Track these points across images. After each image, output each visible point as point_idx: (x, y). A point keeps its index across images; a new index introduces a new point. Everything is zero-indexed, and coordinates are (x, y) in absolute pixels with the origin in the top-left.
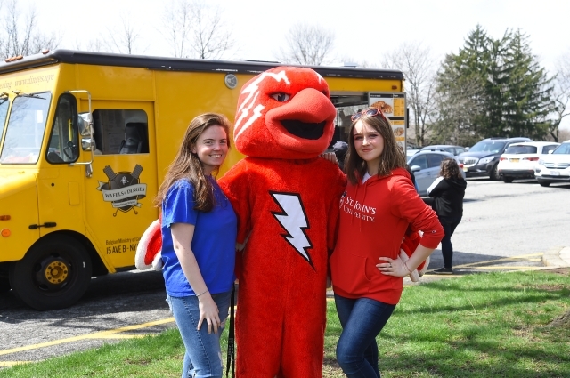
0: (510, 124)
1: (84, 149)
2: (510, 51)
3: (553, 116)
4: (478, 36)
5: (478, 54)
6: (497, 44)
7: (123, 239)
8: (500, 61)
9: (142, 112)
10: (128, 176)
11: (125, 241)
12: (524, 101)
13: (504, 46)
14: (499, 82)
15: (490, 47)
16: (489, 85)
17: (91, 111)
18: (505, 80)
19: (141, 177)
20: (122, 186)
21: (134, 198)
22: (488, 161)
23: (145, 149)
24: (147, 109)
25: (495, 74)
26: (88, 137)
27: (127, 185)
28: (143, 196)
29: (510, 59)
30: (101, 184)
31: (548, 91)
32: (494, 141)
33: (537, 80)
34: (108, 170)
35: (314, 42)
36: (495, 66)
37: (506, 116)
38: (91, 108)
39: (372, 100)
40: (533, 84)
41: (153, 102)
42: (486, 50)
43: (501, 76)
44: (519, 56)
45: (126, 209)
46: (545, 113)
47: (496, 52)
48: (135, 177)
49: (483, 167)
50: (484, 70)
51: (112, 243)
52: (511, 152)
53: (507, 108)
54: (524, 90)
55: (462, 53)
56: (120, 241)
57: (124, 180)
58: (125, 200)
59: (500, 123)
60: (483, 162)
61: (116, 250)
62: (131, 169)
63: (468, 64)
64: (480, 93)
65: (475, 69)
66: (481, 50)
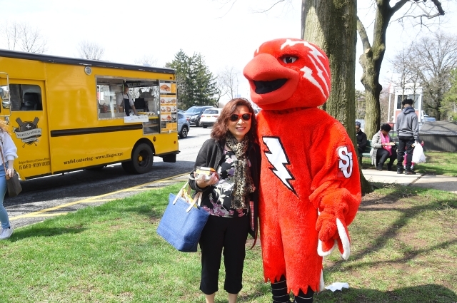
0: (197, 99)
1: (4, 107)
2: (196, 63)
3: (216, 96)
4: (181, 55)
5: (182, 63)
6: (190, 59)
7: (29, 160)
8: (192, 68)
9: (37, 87)
10: (31, 124)
11: (31, 161)
12: (203, 88)
13: (194, 61)
14: (192, 78)
15: (187, 61)
16: (187, 79)
17: (8, 84)
18: (194, 77)
19: (39, 124)
20: (27, 129)
21: (34, 136)
22: (195, 117)
23: (40, 108)
24: (41, 85)
25: (190, 74)
26: (8, 100)
27: (30, 129)
28: (40, 136)
29: (197, 67)
30: (15, 129)
31: (214, 84)
32: (198, 107)
33: (209, 78)
34: (18, 120)
35: (93, 51)
36: (189, 70)
37: (196, 95)
38: (8, 82)
39: (161, 84)
40: (207, 81)
41: (44, 81)
42: (185, 62)
43: (192, 76)
44: (201, 66)
45: (30, 143)
46: (212, 95)
47: (190, 63)
48: (35, 124)
49: (193, 120)
50: (185, 72)
51: (22, 163)
52: (207, 113)
53: (196, 91)
54: (203, 83)
55: (174, 63)
56: (27, 162)
57: (28, 126)
58: (29, 138)
59: (193, 98)
60: (193, 118)
61: (25, 167)
62: (32, 120)
63: (177, 68)
64: (183, 83)
65: (180, 71)
66: (183, 61)
